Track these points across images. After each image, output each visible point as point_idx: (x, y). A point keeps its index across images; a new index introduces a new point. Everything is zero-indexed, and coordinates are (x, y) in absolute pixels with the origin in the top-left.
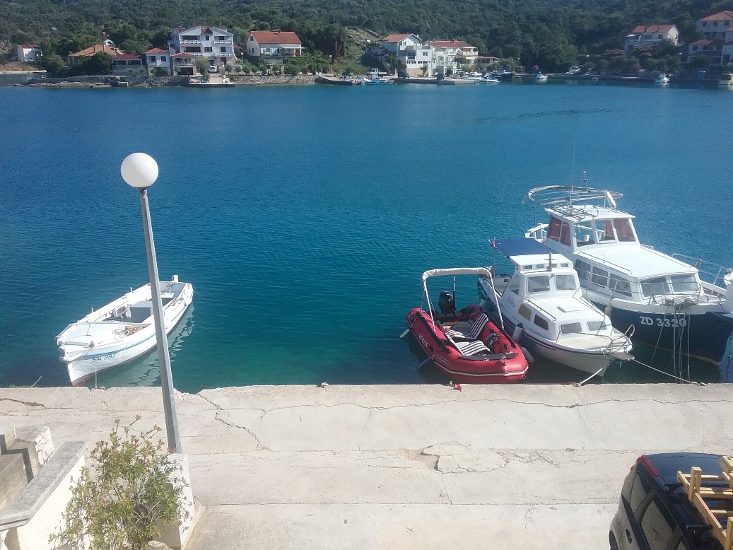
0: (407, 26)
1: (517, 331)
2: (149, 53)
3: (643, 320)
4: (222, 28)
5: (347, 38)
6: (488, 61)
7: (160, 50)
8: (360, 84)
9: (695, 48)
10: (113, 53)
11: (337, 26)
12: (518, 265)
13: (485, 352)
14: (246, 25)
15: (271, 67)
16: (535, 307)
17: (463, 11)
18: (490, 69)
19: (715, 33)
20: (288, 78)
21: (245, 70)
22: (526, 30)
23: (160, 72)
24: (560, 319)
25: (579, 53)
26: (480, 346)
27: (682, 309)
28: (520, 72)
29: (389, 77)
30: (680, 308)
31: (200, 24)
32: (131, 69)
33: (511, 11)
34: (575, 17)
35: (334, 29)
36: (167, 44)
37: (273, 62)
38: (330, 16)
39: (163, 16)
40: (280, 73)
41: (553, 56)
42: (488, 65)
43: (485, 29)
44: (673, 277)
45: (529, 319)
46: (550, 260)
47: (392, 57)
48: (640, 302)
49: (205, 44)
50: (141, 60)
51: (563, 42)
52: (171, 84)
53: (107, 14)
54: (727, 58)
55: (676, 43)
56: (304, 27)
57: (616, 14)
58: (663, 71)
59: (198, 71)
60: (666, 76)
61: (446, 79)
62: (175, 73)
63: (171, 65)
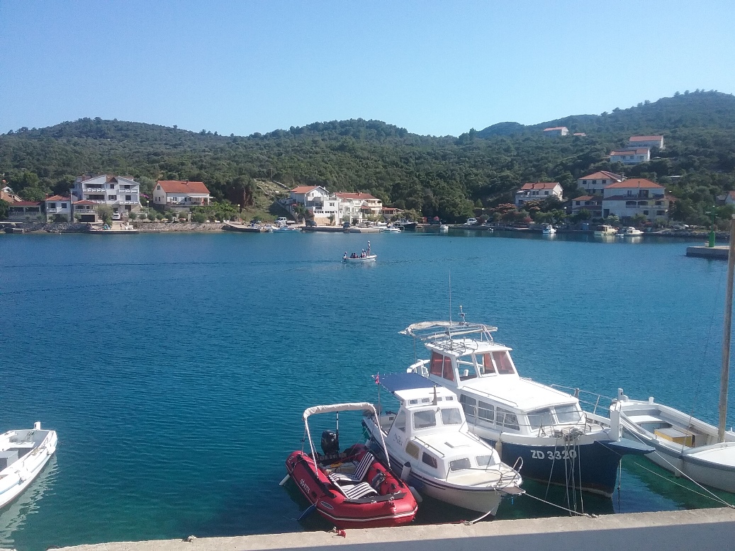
0: (315, 179)
1: (405, 470)
2: (49, 200)
3: (534, 454)
4: (129, 177)
5: (256, 190)
6: (392, 212)
7: (60, 198)
8: (267, 231)
9: (578, 203)
10: (10, 200)
11: (246, 178)
12: (403, 400)
13: (372, 494)
14: (154, 175)
15: (178, 215)
16: (423, 444)
17: (368, 167)
18: (393, 219)
19: (594, 191)
20: (194, 226)
21: (150, 217)
22: (426, 185)
23: (59, 219)
24: (447, 455)
25: (475, 206)
26: (367, 488)
27: (571, 440)
28: (422, 222)
29: (297, 226)
30: (569, 439)
31: (106, 173)
32: (29, 216)
33: (412, 169)
34: (470, 174)
35: (243, 180)
36: (69, 191)
37: (179, 211)
38: (240, 169)
39: (68, 165)
40: (187, 220)
41: (452, 209)
42: (392, 215)
43: (389, 184)
44: (556, 408)
45: (417, 457)
46: (435, 393)
47: (300, 207)
48: (528, 435)
49: (109, 192)
50: (39, 206)
51: (460, 197)
52: (69, 231)
53: (9, 163)
54: (607, 211)
55: (561, 199)
56: (213, 178)
57: (507, 173)
58: (551, 223)
59: (100, 218)
60: (553, 228)
61: (352, 227)
62: (75, 220)
63: (72, 213)
